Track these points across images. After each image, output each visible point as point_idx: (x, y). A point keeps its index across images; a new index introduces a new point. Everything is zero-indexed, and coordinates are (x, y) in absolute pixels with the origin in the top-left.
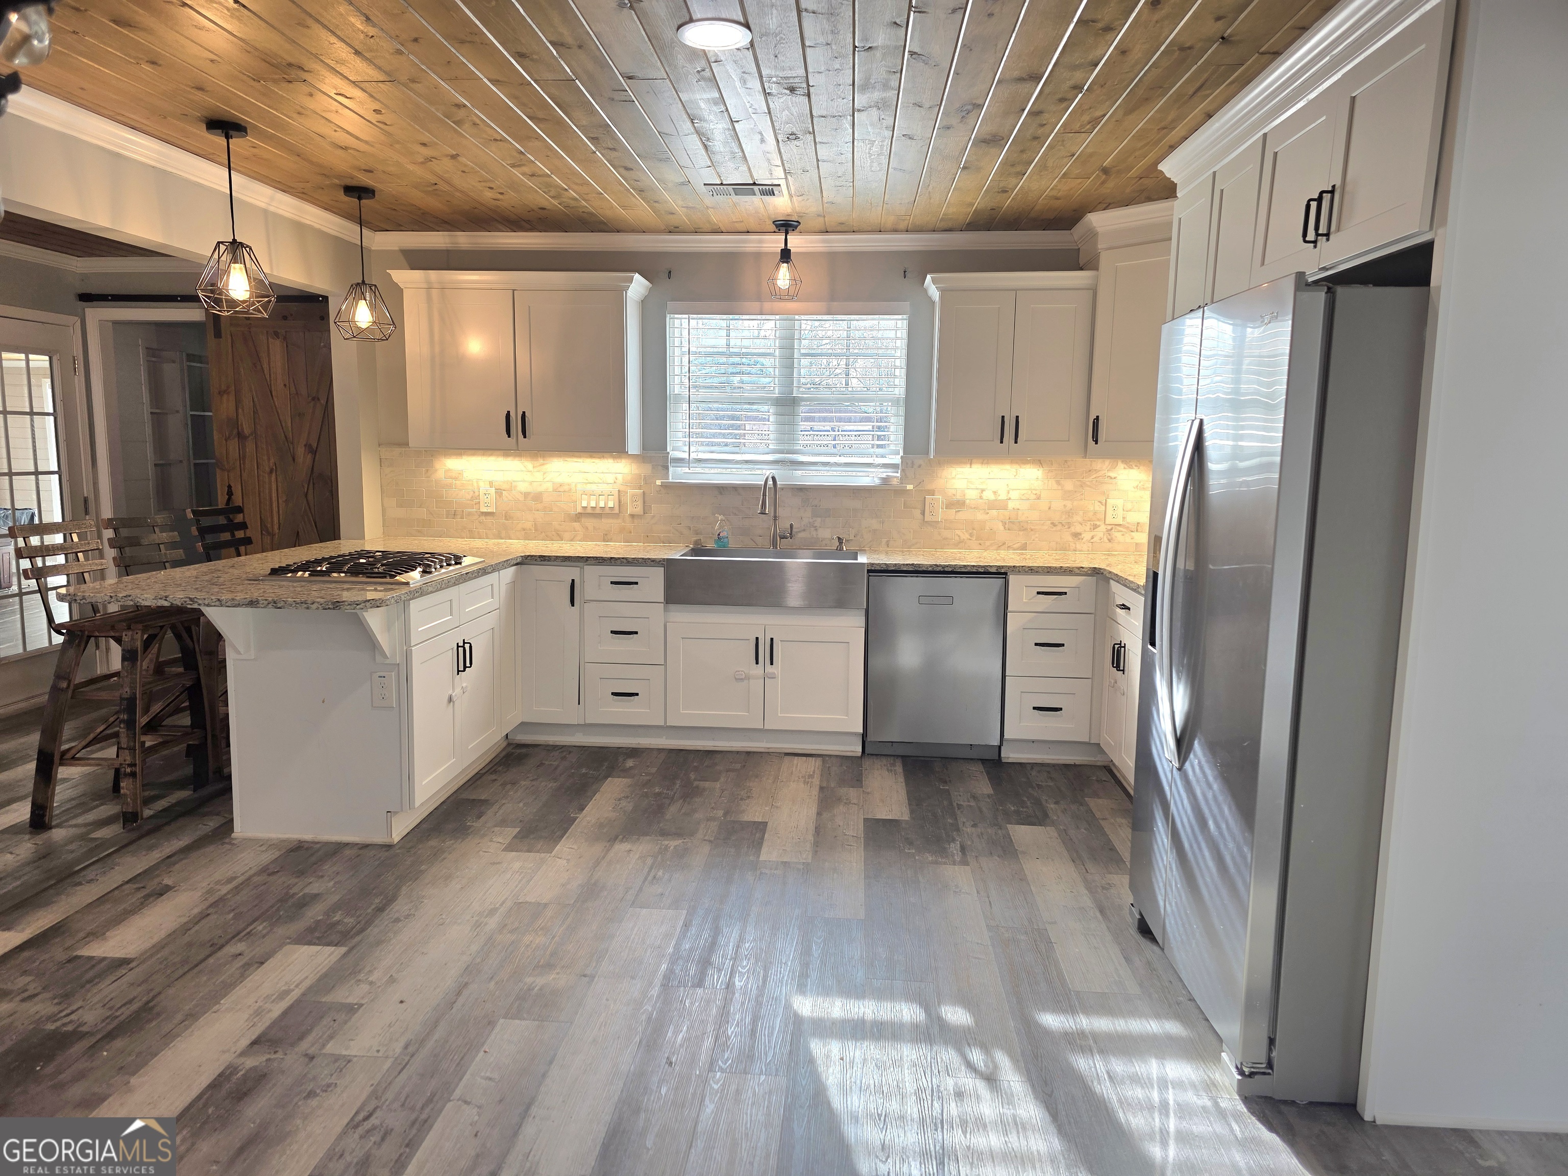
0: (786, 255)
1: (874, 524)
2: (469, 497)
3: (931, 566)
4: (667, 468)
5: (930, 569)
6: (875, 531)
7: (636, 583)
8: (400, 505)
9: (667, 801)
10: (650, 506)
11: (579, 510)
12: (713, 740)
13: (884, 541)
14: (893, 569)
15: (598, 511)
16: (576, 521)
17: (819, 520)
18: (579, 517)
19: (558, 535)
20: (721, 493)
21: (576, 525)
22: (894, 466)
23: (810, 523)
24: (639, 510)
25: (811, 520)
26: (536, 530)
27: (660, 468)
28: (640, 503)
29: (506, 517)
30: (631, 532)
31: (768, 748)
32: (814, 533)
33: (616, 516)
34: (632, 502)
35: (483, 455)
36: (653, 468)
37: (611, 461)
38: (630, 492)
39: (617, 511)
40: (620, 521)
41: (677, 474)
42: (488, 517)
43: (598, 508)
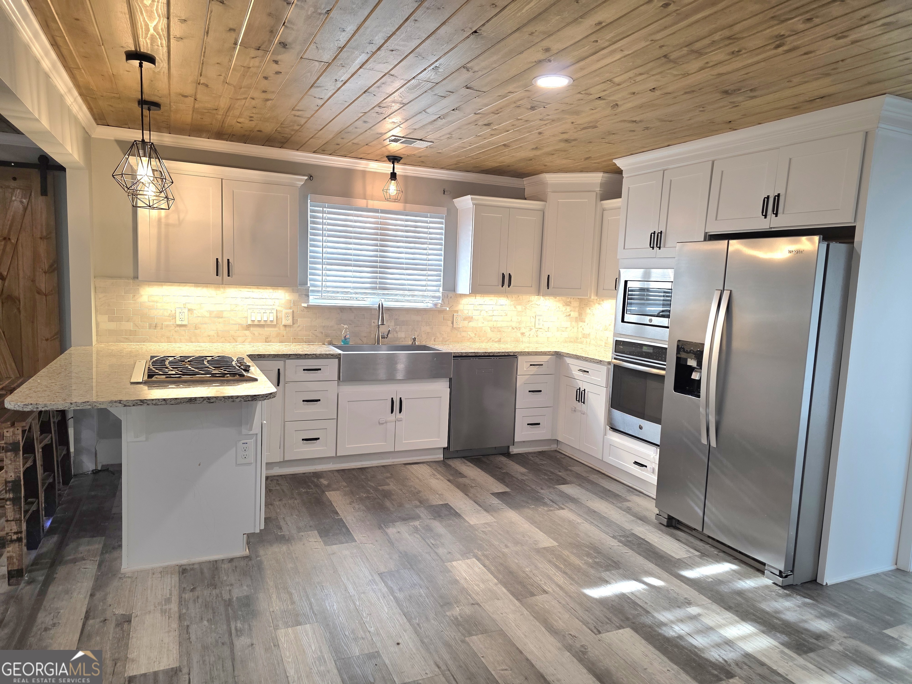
0: (393, 176)
1: (428, 329)
2: (168, 315)
3: (483, 353)
4: (308, 296)
6: (428, 333)
7: (320, 369)
8: (111, 320)
10: (297, 320)
11: (250, 322)
12: (361, 461)
13: (433, 338)
14: (465, 355)
15: (262, 323)
16: (246, 330)
17: (398, 327)
18: (248, 327)
19: (234, 339)
20: (342, 312)
21: (247, 332)
22: (438, 298)
23: (393, 329)
24: (289, 322)
26: (218, 336)
27: (304, 296)
28: (290, 318)
29: (195, 327)
30: (284, 336)
31: (393, 462)
32: (396, 335)
33: (275, 326)
34: (286, 317)
35: (179, 286)
36: (299, 296)
37: (271, 291)
38: (285, 311)
39: (275, 323)
40: (276, 329)
41: (313, 300)
42: (182, 328)
43: (262, 321)
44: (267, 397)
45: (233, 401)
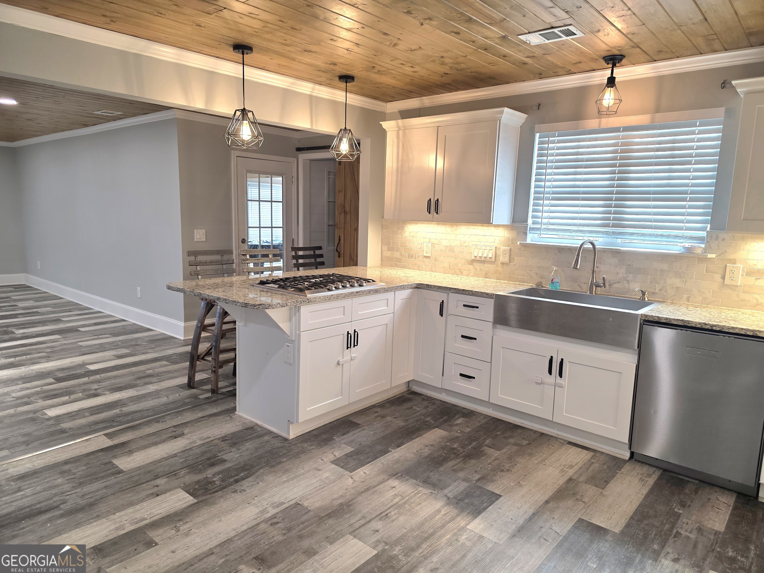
0: (611, 82)
1: (677, 282)
2: (419, 247)
3: (700, 324)
4: (526, 234)
5: (699, 326)
6: (677, 288)
8: (389, 250)
9: (452, 456)
10: (514, 258)
11: (473, 258)
13: (685, 296)
14: (665, 321)
15: (483, 259)
16: (470, 265)
17: (631, 276)
18: (473, 262)
19: (461, 272)
20: (560, 252)
21: (471, 267)
22: (701, 239)
24: (506, 260)
25: (625, 276)
26: (450, 268)
27: (522, 234)
28: (507, 256)
29: (435, 259)
30: (501, 274)
32: (627, 285)
33: (493, 263)
34: (503, 255)
35: (427, 224)
36: (518, 233)
37: (493, 229)
38: (503, 248)
39: (493, 260)
40: (495, 266)
41: (531, 238)
42: (427, 259)
43: (483, 257)
44: (255, 306)
45: (236, 305)
